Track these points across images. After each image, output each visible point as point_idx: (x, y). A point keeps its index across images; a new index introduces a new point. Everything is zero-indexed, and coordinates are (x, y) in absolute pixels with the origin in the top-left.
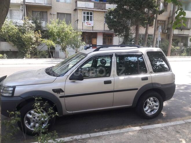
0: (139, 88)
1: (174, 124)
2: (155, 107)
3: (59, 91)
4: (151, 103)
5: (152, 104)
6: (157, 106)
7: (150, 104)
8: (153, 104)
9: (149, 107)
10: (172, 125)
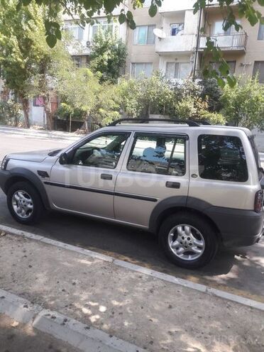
0: (159, 199)
1: (179, 283)
2: (194, 248)
3: (44, 174)
4: (186, 237)
5: (186, 239)
6: (199, 248)
7: (183, 238)
8: (189, 239)
9: (181, 243)
10: (173, 281)
